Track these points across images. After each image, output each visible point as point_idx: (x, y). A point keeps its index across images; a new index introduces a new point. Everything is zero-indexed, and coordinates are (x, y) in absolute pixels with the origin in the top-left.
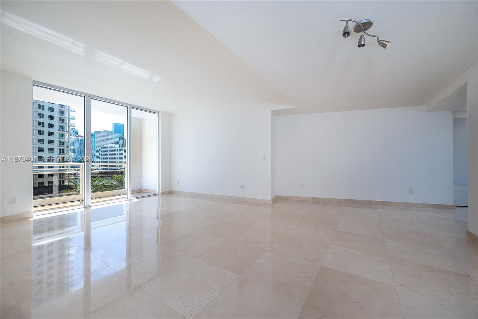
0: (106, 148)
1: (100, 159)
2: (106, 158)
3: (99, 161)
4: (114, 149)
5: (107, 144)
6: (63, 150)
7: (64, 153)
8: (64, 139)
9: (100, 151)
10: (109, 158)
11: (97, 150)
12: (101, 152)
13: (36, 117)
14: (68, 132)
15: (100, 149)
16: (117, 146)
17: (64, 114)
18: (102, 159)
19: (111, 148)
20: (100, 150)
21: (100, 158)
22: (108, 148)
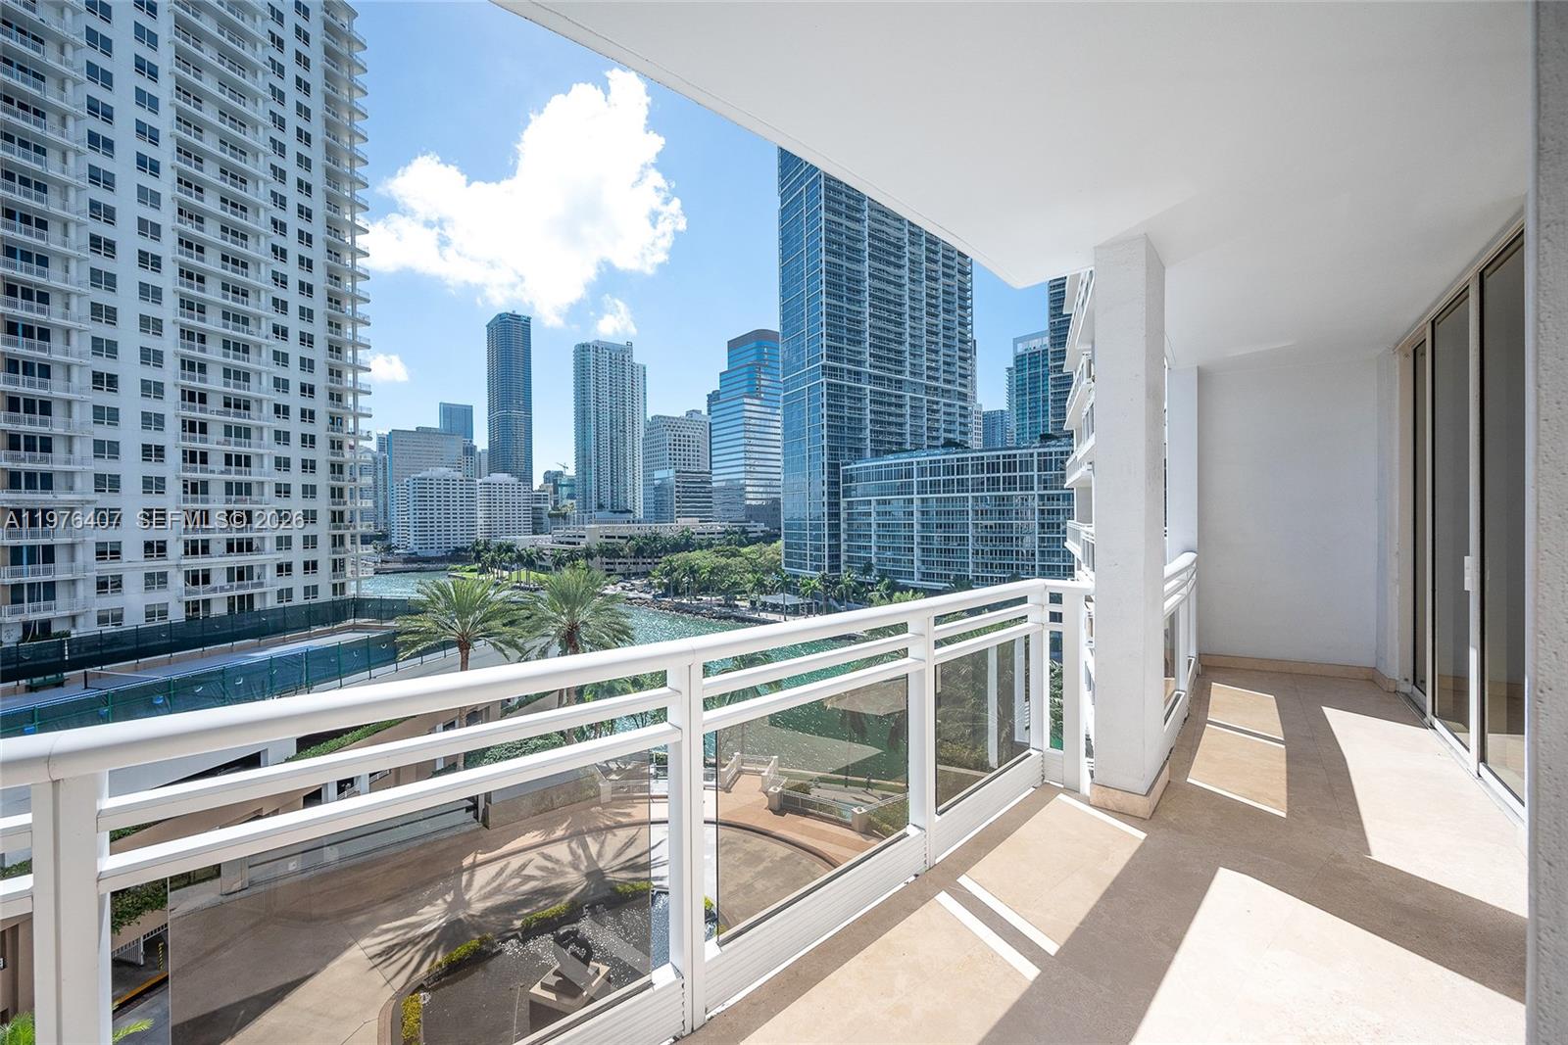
0: (428, 482)
1: (412, 516)
2: (428, 512)
3: (406, 520)
4: (451, 482)
5: (430, 469)
6: (341, 490)
7: (342, 497)
8: (343, 456)
9: (411, 491)
10: (436, 512)
11: (400, 487)
12: (415, 492)
13: (268, 390)
14: (354, 433)
15: (411, 483)
16: (459, 475)
17: (340, 377)
18: (418, 516)
19: (442, 482)
20: (410, 488)
21: (411, 512)
22: (435, 482)
